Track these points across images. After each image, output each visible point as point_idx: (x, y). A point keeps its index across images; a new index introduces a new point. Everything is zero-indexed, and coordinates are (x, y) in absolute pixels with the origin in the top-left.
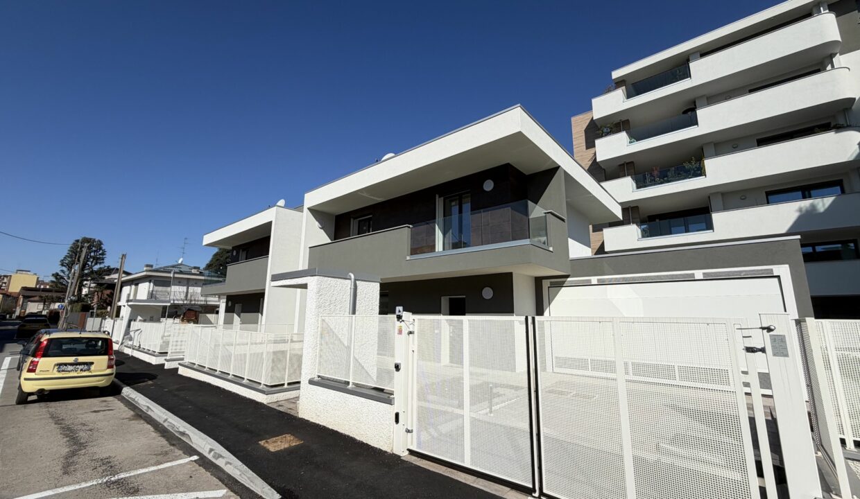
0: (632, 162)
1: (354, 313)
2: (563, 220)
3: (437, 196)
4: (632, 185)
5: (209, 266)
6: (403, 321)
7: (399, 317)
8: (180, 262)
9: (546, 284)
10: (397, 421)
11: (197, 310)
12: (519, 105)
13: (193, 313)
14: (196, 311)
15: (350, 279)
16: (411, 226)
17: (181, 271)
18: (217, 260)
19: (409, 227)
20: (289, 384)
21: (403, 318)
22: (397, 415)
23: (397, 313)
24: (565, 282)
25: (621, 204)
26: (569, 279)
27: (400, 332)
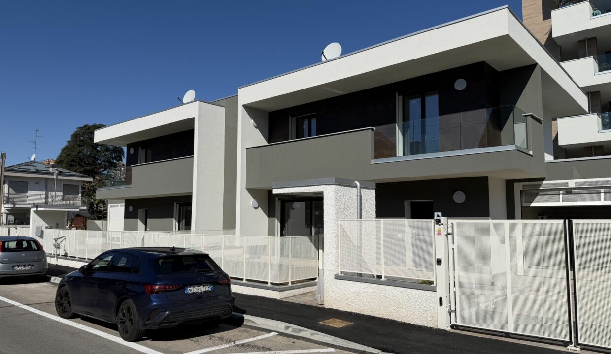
0: (595, 38)
1: (361, 218)
2: (539, 121)
3: (397, 94)
4: (594, 66)
5: (59, 163)
6: (442, 224)
7: (438, 222)
8: (32, 159)
9: (518, 187)
10: (441, 304)
11: (86, 215)
12: (506, 6)
13: (80, 219)
14: (84, 217)
15: (356, 187)
16: (375, 128)
17: (38, 170)
18: (68, 155)
19: (372, 130)
20: (292, 283)
21: (442, 222)
22: (441, 299)
23: (436, 218)
24: (540, 185)
25: (583, 89)
26: (544, 182)
27: (440, 233)
